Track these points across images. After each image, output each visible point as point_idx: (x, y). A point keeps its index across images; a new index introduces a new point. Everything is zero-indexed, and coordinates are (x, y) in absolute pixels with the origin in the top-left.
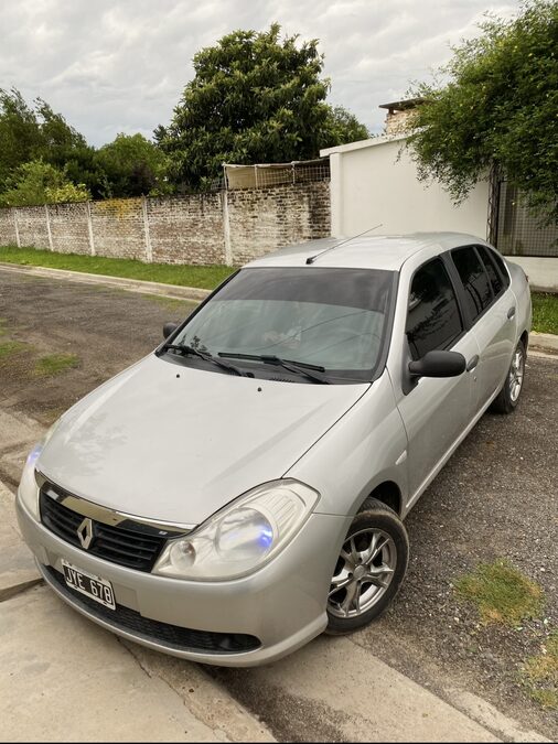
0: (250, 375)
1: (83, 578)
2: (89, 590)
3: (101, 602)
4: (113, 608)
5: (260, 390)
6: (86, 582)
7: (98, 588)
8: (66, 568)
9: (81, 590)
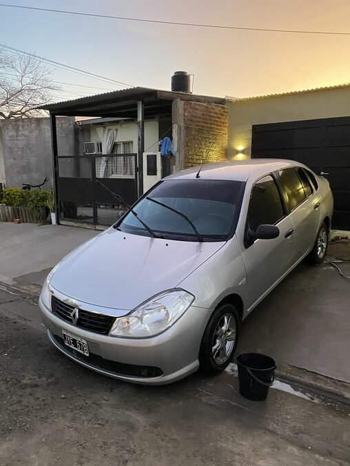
0: (162, 238)
1: (73, 340)
2: (76, 346)
3: (82, 352)
4: (88, 355)
5: (167, 245)
6: (74, 342)
7: (80, 344)
8: (65, 335)
9: (72, 347)
